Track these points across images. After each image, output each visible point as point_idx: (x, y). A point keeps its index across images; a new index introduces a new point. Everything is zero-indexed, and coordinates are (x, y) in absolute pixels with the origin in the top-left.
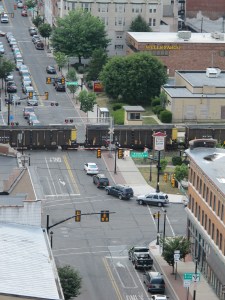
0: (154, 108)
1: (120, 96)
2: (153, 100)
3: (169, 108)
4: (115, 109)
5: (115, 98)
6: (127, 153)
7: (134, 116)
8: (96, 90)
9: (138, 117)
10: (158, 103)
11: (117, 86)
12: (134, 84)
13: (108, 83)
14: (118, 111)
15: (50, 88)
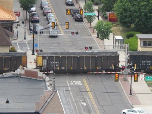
1: (133, 26)
4: (128, 37)
5: (128, 27)
6: (142, 76)
7: (147, 43)
8: (111, 20)
11: (130, 16)
12: (146, 15)
13: (121, 14)
14: (131, 39)
15: (70, 18)
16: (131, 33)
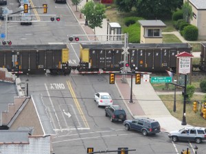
0: (176, 23)
1: (134, 9)
2: (175, 13)
3: (194, 22)
4: (128, 24)
5: (128, 10)
6: (146, 77)
7: (153, 32)
8: (104, 1)
9: (157, 34)
10: (180, 17)
14: (132, 27)
16: (131, 18)
